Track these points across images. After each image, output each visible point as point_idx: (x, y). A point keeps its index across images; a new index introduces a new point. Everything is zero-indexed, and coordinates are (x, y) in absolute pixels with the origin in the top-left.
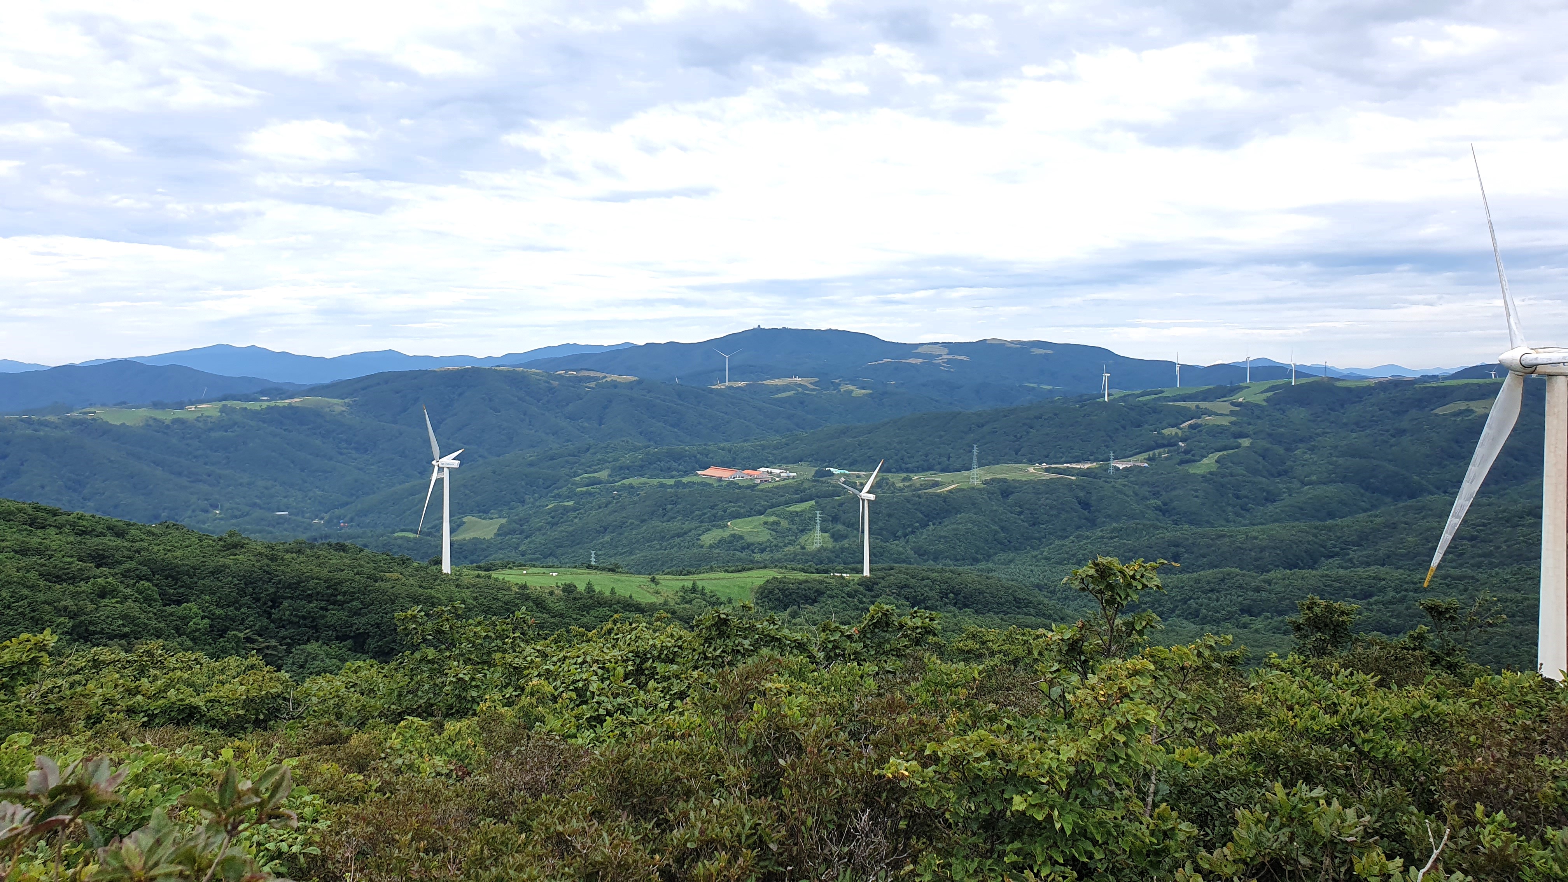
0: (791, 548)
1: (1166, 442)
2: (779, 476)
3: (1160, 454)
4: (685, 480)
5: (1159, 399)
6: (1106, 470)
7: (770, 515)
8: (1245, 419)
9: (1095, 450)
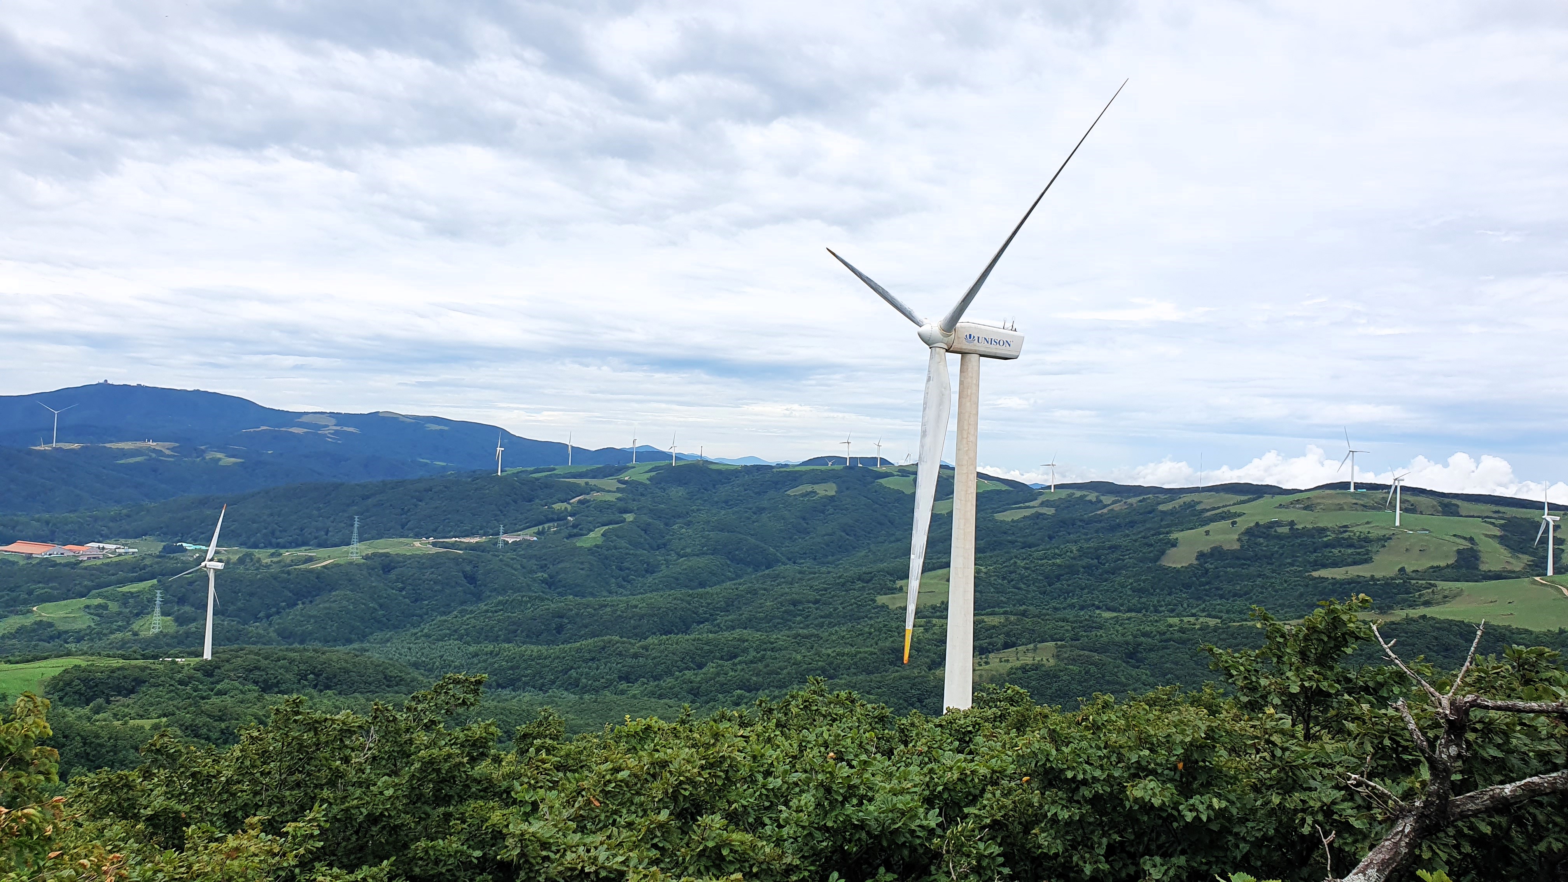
1: (556, 517)
2: (113, 552)
3: (549, 528)
5: (550, 476)
6: (496, 543)
7: (94, 597)
8: (630, 496)
9: (485, 524)
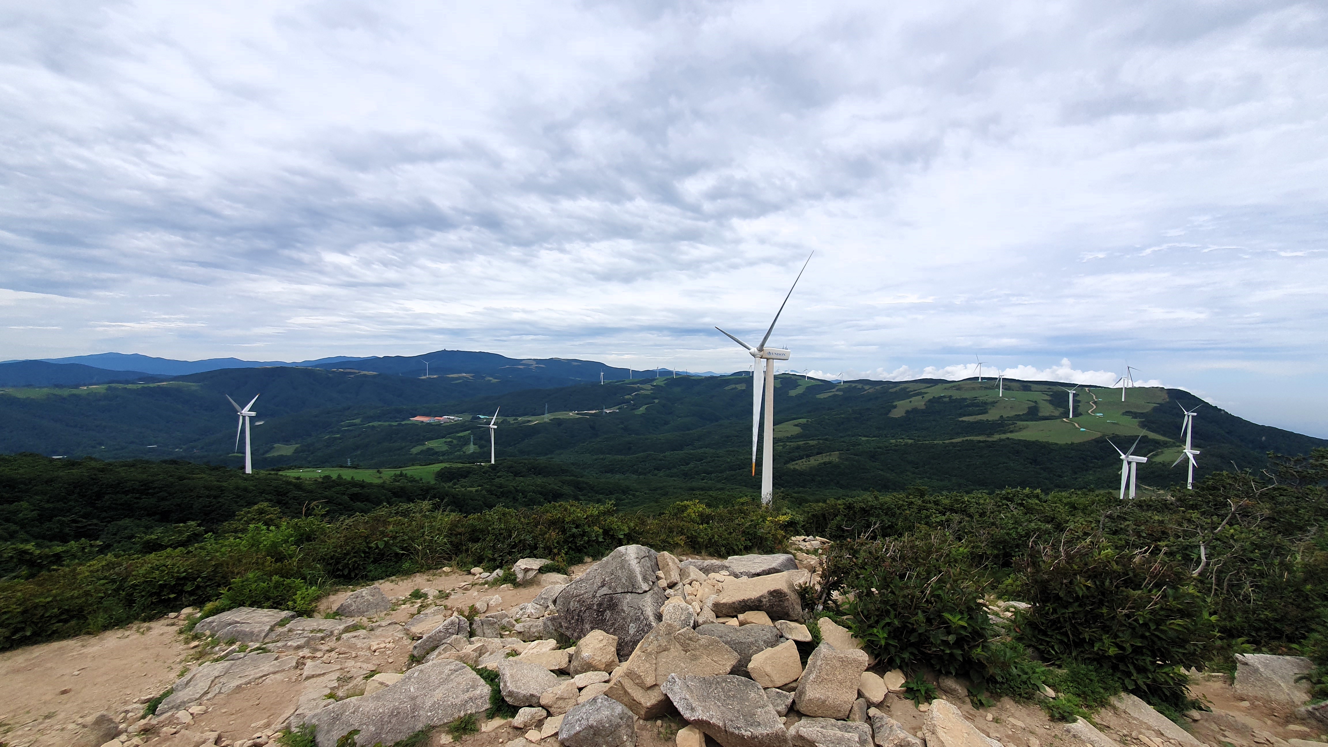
0: (458, 453)
1: (626, 401)
2: (453, 420)
3: (623, 406)
4: (403, 423)
5: (623, 384)
6: (602, 413)
7: (448, 438)
8: (657, 391)
9: (597, 405)
